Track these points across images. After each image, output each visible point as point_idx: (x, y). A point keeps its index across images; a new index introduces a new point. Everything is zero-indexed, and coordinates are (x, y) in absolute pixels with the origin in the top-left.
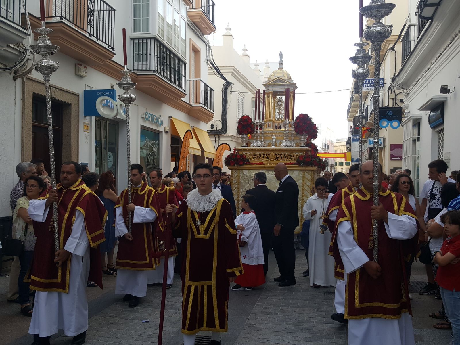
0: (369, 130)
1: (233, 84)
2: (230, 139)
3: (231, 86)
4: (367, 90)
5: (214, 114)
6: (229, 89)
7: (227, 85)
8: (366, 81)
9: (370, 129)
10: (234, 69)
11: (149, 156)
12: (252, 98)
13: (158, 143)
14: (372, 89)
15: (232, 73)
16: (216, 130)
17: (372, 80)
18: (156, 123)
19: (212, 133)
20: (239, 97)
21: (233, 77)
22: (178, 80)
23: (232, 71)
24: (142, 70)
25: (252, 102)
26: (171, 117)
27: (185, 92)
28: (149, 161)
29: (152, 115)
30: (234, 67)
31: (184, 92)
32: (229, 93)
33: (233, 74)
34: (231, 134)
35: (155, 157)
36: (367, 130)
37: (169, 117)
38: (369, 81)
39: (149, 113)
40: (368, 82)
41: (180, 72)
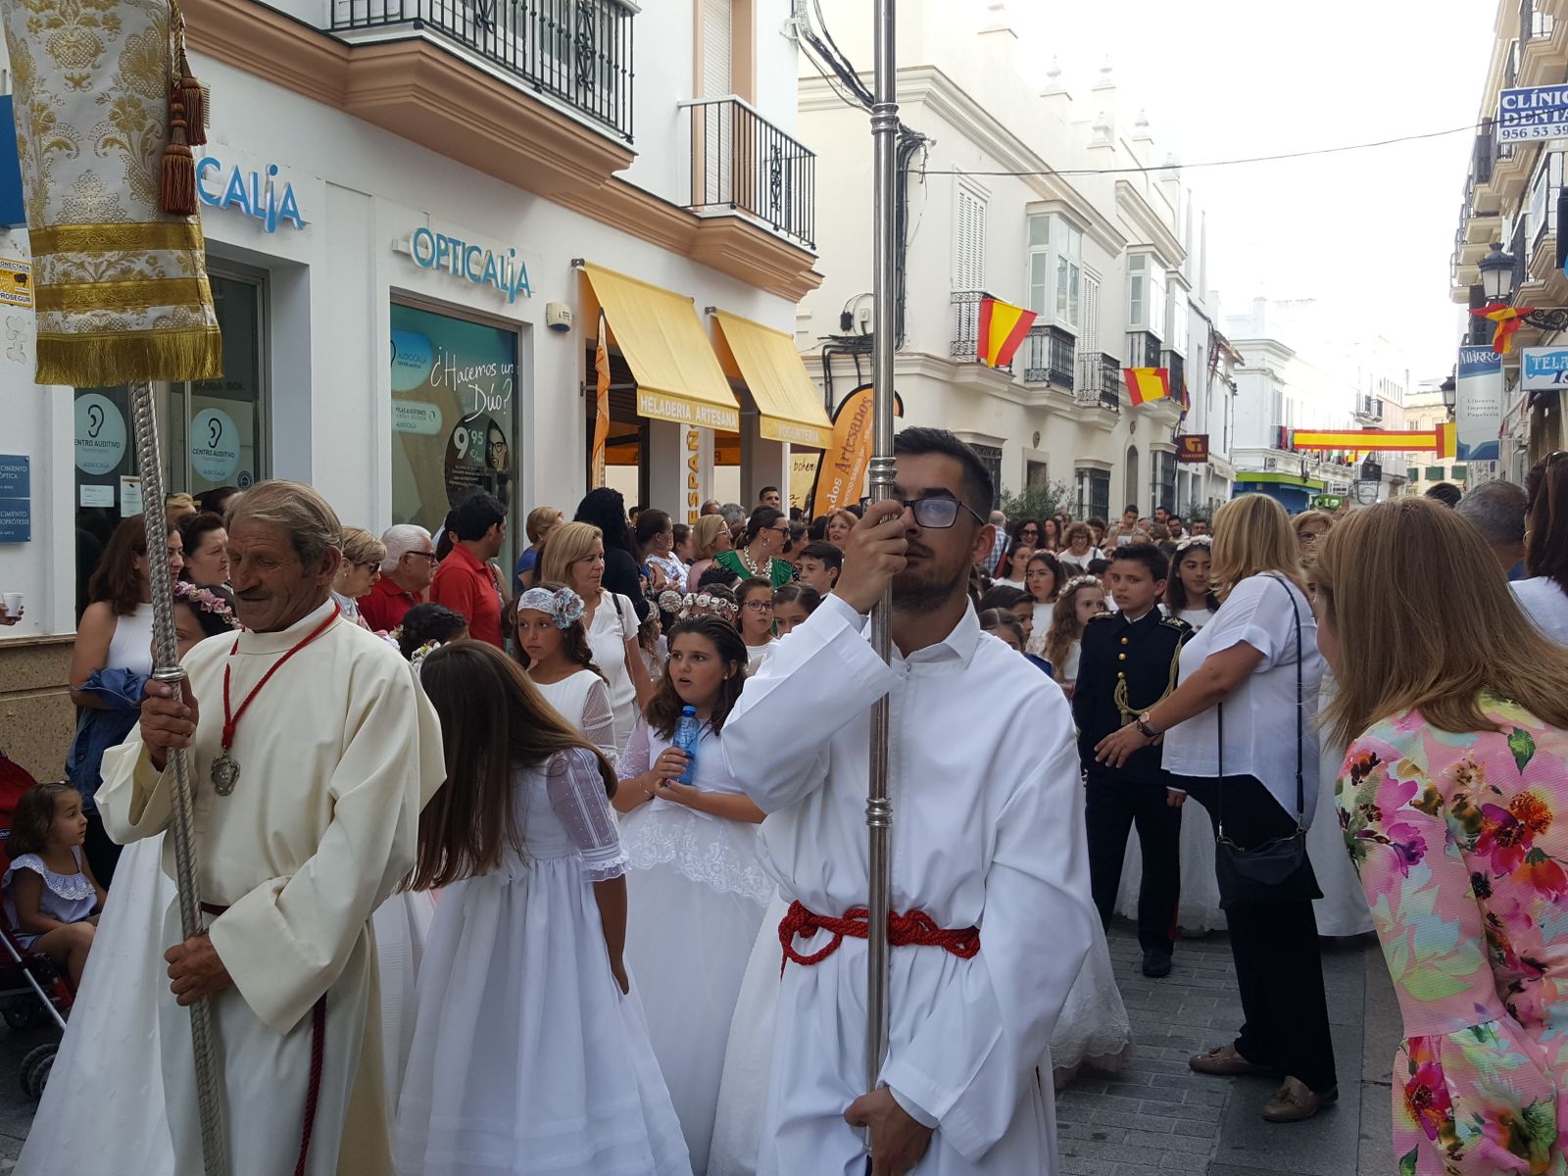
0: (1530, 318)
1: (934, 143)
2: (918, 370)
3: (922, 149)
4: (1519, 139)
5: (816, 257)
6: (915, 162)
7: (907, 149)
8: (1514, 97)
9: (1533, 313)
10: (933, 78)
11: (461, 430)
12: (1029, 204)
13: (516, 377)
14: (1542, 131)
15: (929, 94)
16: (860, 337)
17: (1541, 95)
18: (485, 281)
19: (846, 348)
20: (978, 207)
21: (933, 112)
22: (583, 81)
23: (928, 86)
24: (370, 24)
25: (1026, 221)
26: (582, 262)
27: (632, 143)
28: (461, 456)
29: (456, 243)
30: (934, 70)
31: (624, 142)
32: (913, 180)
33: (931, 101)
34: (921, 351)
35: (496, 437)
36: (1521, 317)
37: (574, 263)
38: (1527, 100)
39: (440, 237)
40: (1521, 105)
41: (598, 47)
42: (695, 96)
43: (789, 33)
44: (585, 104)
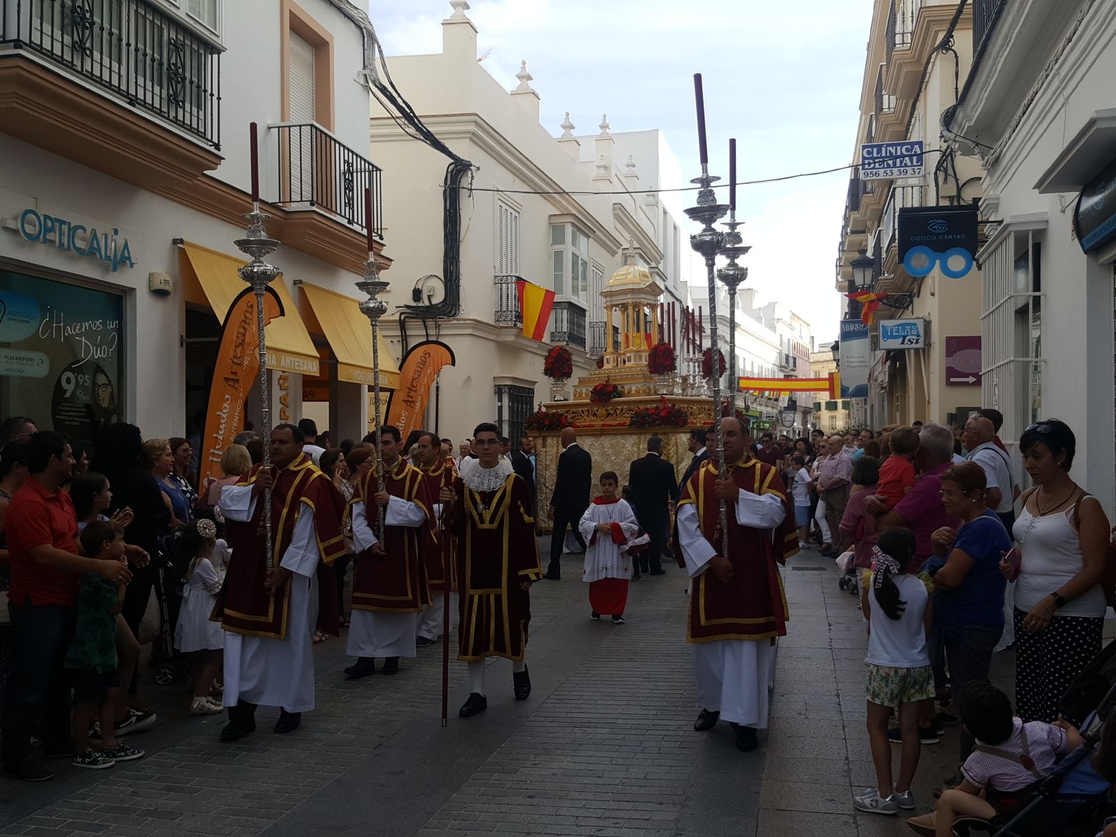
0: (885, 301)
1: (478, 169)
2: (470, 331)
3: (469, 172)
4: (874, 178)
5: (384, 245)
6: (465, 182)
7: (459, 171)
8: (870, 149)
9: (887, 297)
10: (476, 123)
11: (69, 374)
12: (550, 216)
13: (121, 331)
14: (889, 172)
15: (473, 133)
16: (427, 307)
17: (888, 148)
18: (91, 253)
19: (417, 314)
20: (513, 216)
21: (478, 147)
22: (175, 100)
23: (472, 128)
25: (550, 228)
26: (182, 241)
27: (219, 150)
28: (68, 395)
29: (62, 222)
30: (476, 117)
31: (212, 149)
32: (463, 194)
33: (475, 139)
34: (472, 318)
35: (101, 379)
36: (879, 299)
37: (175, 242)
38: (879, 151)
39: (46, 217)
40: (875, 155)
41: (188, 75)
42: (283, 120)
43: (362, 81)
44: (176, 117)
